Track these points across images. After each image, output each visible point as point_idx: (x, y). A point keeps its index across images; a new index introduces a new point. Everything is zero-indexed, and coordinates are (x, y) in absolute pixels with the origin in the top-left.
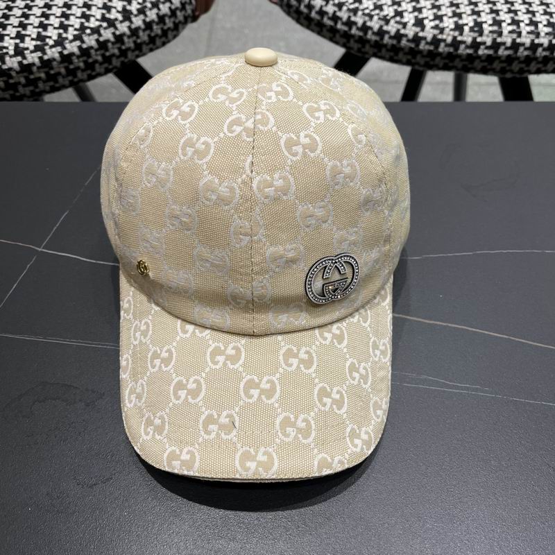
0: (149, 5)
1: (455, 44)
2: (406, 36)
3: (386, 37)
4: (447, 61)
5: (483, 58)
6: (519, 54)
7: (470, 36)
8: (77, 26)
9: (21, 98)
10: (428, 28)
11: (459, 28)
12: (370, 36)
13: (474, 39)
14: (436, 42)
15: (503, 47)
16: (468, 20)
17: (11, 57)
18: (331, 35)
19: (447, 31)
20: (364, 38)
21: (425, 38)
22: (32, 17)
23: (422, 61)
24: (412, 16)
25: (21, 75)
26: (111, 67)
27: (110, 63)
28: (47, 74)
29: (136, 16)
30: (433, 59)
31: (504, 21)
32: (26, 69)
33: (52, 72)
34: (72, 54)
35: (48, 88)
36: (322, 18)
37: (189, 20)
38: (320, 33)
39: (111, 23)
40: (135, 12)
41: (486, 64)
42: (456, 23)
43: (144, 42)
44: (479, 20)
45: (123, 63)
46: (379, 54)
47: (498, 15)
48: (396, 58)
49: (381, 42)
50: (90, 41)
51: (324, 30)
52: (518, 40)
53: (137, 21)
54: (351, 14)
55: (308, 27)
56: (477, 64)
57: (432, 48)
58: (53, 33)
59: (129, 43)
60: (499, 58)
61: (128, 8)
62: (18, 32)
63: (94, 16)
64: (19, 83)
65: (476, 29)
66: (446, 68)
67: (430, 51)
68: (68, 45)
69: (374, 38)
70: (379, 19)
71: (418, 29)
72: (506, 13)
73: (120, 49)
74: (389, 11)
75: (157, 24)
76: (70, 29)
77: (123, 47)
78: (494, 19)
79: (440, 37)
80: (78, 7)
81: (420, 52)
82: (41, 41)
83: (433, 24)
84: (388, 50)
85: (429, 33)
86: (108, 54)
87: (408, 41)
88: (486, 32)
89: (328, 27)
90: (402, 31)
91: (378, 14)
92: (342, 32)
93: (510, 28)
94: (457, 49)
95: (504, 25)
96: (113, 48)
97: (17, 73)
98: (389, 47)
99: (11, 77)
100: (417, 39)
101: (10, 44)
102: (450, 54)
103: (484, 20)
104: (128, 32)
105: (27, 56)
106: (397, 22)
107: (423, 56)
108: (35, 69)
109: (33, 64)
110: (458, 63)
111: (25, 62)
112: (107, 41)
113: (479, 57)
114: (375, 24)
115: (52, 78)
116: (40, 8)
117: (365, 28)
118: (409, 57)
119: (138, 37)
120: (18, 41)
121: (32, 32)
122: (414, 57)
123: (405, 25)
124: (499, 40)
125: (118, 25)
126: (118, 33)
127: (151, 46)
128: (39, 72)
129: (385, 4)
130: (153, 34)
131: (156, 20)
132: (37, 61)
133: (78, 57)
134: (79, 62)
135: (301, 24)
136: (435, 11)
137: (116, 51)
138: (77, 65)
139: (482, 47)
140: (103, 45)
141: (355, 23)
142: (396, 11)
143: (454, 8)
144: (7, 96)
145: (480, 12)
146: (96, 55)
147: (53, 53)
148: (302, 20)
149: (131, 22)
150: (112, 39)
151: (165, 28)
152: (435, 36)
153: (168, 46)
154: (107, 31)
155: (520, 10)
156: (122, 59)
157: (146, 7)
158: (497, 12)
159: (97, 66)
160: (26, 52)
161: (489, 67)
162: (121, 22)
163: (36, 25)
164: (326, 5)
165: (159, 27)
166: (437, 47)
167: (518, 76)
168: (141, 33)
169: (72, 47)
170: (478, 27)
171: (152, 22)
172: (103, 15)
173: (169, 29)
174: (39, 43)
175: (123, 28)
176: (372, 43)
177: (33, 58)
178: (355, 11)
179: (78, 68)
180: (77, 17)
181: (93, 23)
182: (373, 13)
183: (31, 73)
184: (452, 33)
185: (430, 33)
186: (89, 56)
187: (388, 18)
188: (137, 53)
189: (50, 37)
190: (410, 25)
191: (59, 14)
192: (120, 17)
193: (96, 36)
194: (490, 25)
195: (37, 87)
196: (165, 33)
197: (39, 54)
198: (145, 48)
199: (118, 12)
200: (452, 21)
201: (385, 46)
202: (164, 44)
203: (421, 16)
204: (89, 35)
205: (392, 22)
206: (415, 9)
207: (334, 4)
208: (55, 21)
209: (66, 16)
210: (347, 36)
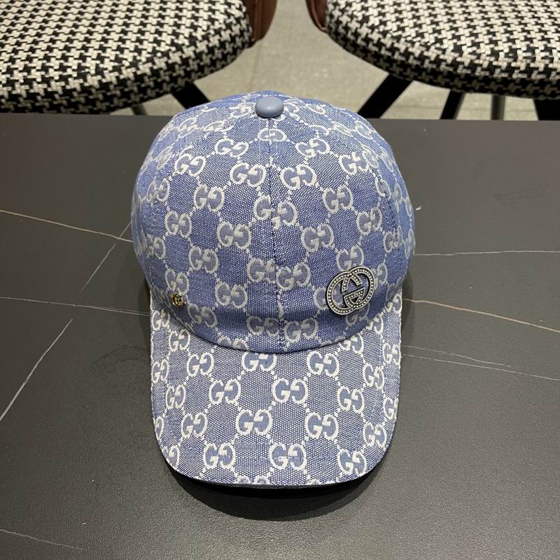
0: (212, 32)
1: (491, 68)
2: (445, 61)
3: (427, 61)
4: (483, 84)
5: (518, 82)
6: (551, 78)
7: (505, 61)
8: (150, 50)
9: (98, 112)
10: (465, 54)
11: (495, 54)
12: (411, 61)
13: (509, 64)
14: (473, 66)
15: (536, 72)
16: (504, 47)
17: (92, 76)
18: (375, 60)
19: (483, 56)
20: (406, 62)
21: (463, 63)
22: (110, 42)
23: (460, 85)
24: (451, 43)
25: (100, 92)
26: (176, 86)
27: (176, 83)
28: (122, 91)
29: (200, 41)
30: (470, 82)
31: (538, 48)
32: (104, 86)
33: (126, 90)
34: (144, 74)
35: (121, 104)
36: (368, 44)
37: (246, 45)
38: (364, 58)
39: (179, 48)
40: (200, 38)
41: (519, 87)
42: (492, 49)
43: (206, 65)
44: (514, 47)
45: (187, 82)
46: (419, 78)
47: (532, 42)
48: (435, 81)
49: (421, 67)
50: (160, 63)
51: (369, 55)
52: (551, 66)
53: (202, 46)
54: (395, 41)
55: (354, 53)
56: (512, 87)
57: (469, 72)
58: (128, 56)
59: (193, 65)
60: (532, 82)
61: (194, 34)
62: (99, 54)
63: (164, 41)
64: (97, 99)
65: (511, 55)
66: (482, 90)
67: (467, 75)
68: (141, 67)
69: (415, 63)
70: (421, 45)
71: (456, 55)
72: (540, 40)
73: (185, 70)
74: (430, 38)
75: (219, 49)
76: (144, 52)
77: (188, 69)
78: (528, 46)
79: (477, 62)
80: (151, 33)
81: (458, 76)
82: (118, 62)
83: (470, 50)
84: (427, 74)
85: (466, 59)
86: (174, 75)
87: (447, 65)
88: (520, 58)
89: (373, 53)
90: (442, 57)
91: (420, 41)
92: (385, 58)
93: (543, 54)
94: (492, 73)
95: (537, 51)
96: (179, 70)
97: (97, 90)
98: (429, 71)
99: (91, 93)
100: (455, 64)
101: (92, 64)
102: (485, 77)
103: (518, 47)
104: (193, 56)
105: (106, 75)
106: (437, 48)
107: (461, 80)
108: (112, 87)
109: (111, 83)
110: (493, 86)
111: (104, 81)
112: (175, 63)
113: (513, 81)
114: (416, 50)
115: (126, 95)
116: (117, 33)
117: (407, 54)
118: (448, 80)
119: (201, 60)
120: (98, 62)
121: (111, 54)
122: (452, 81)
123: (444, 51)
124: (532, 65)
125: (185, 49)
126: (184, 56)
127: (212, 68)
128: (115, 90)
129: (427, 32)
130: (214, 58)
131: (218, 45)
132: (114, 80)
133: (149, 77)
134: (150, 81)
135: (348, 50)
136: (473, 38)
137: (182, 73)
138: (147, 84)
139: (516, 71)
140: (171, 67)
141: (398, 49)
142: (436, 38)
143: (490, 36)
144: (86, 110)
145: (514, 39)
146: (165, 75)
147: (128, 73)
148: (349, 46)
149: (196, 47)
150: (179, 62)
151: (225, 52)
152: (472, 61)
153: (227, 68)
154: (175, 54)
155: (553, 39)
156: (187, 79)
157: (209, 34)
158: (531, 40)
159: (165, 85)
160: (105, 72)
161: (523, 90)
162: (188, 47)
163: (115, 48)
164: (372, 33)
165: (220, 51)
166: (474, 71)
167: (550, 98)
168: (204, 57)
169: (145, 69)
170: (513, 53)
171: (215, 47)
172: (172, 40)
173: (228, 53)
174: (116, 64)
175: (189, 52)
176: (413, 67)
177: (110, 77)
178: (398, 38)
179: (148, 87)
180: (150, 42)
181: (164, 48)
182: (415, 40)
183: (109, 90)
184: (488, 58)
185: (468, 58)
186: (158, 76)
187: (429, 44)
188: (199, 74)
189: (126, 59)
190: (448, 51)
191: (134, 39)
192: (187, 42)
193: (165, 59)
194: (524, 52)
195: (112, 103)
196: (224, 57)
197: (116, 74)
198: (206, 70)
199: (185, 38)
200: (488, 47)
201: (426, 70)
202: (223, 66)
203: (459, 43)
204: (160, 58)
205: (433, 48)
206: (454, 37)
207: (379, 32)
208: (130, 45)
209: (140, 41)
210: (390, 61)
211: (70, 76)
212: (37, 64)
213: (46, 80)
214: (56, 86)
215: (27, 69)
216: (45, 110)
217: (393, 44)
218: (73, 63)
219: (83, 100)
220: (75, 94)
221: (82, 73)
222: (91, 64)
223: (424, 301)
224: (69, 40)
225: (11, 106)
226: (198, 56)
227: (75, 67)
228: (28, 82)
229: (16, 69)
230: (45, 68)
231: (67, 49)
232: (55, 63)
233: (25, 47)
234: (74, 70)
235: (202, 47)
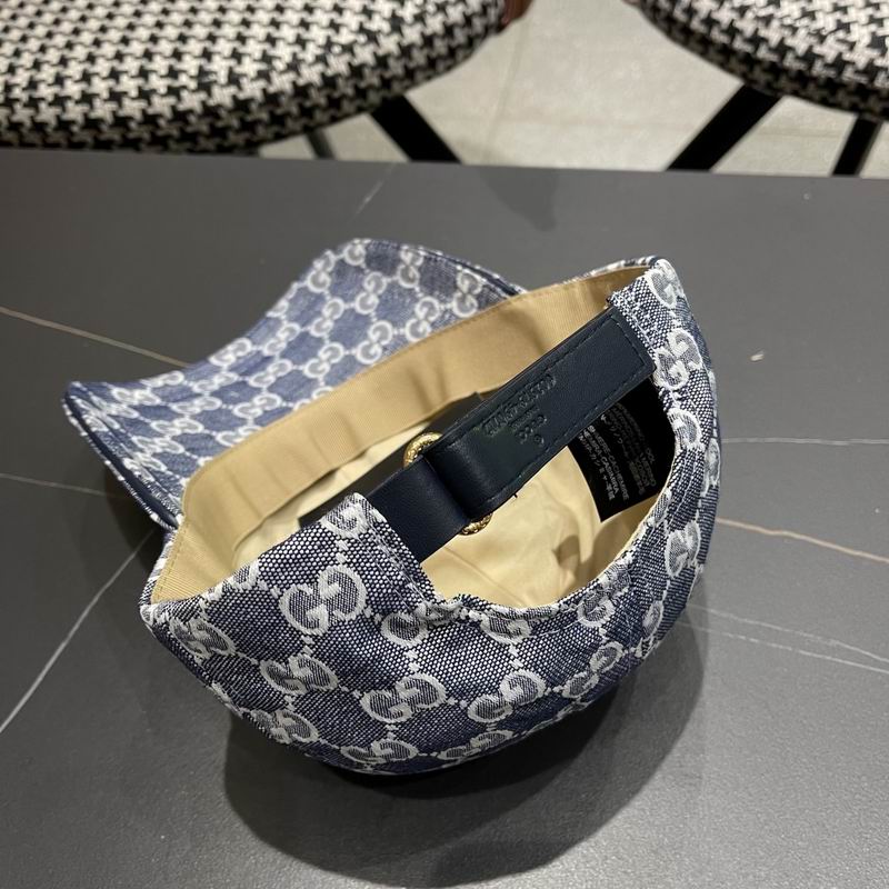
0: (432, 8)
2: (853, 63)
3: (818, 65)
8: (321, 41)
9: (230, 150)
12: (789, 61)
17: (222, 87)
18: (723, 58)
20: (779, 64)
22: (255, 26)
23: (878, 107)
24: (866, 31)
25: (234, 114)
26: (365, 104)
27: (365, 99)
28: (272, 114)
29: (410, 25)
32: (241, 105)
33: (279, 111)
34: (309, 85)
35: (270, 136)
36: (710, 31)
37: (492, 30)
38: (704, 54)
39: (372, 37)
40: (409, 20)
43: (419, 68)
45: (384, 100)
48: (831, 100)
49: (807, 74)
50: (339, 65)
51: (712, 50)
54: (760, 25)
55: (685, 44)
58: (284, 53)
59: (396, 68)
61: (400, 13)
62: (235, 49)
63: (347, 25)
64: (230, 127)
68: (304, 71)
69: (797, 66)
70: (809, 33)
71: (874, 53)
73: (382, 78)
74: (826, 22)
75: (442, 38)
76: (311, 45)
77: (387, 75)
80: (326, 12)
81: (876, 92)
82: (267, 64)
84: (819, 87)
86: (362, 85)
87: (857, 72)
89: (719, 46)
90: (847, 56)
91: (807, 26)
92: (741, 56)
96: (371, 76)
97: (229, 112)
98: (821, 82)
99: (218, 117)
100: (871, 70)
104: (396, 51)
105: (244, 86)
106: (838, 41)
107: (881, 99)
108: (254, 106)
109: (253, 100)
111: (241, 96)
112: (364, 65)
114: (800, 43)
115: (278, 119)
116: (268, 11)
117: (782, 49)
118: (856, 99)
119: (411, 59)
120: (233, 63)
121: (254, 48)
122: (865, 100)
123: (852, 46)
125: (382, 39)
126: (380, 52)
127: (430, 73)
128: (259, 111)
129: (820, 10)
130: (433, 55)
131: (441, 31)
132: (258, 95)
133: (319, 89)
134: (320, 96)
135: (674, 39)
137: (376, 81)
138: (315, 101)
140: (356, 71)
141: (764, 40)
142: (839, 21)
144: (212, 146)
146: (346, 86)
147: (283, 82)
148: (676, 33)
149: (402, 35)
150: (372, 62)
151: (454, 44)
153: (455, 72)
154: (365, 49)
156: (384, 92)
157: (426, 11)
159: (345, 103)
160: (243, 80)
162: (387, 35)
163: (262, 38)
164: (719, 8)
165: (444, 43)
168: (415, 53)
169: (311, 74)
171: (434, 35)
172: (361, 23)
173: (459, 45)
174: (263, 66)
175: (389, 44)
176: (793, 74)
177: (252, 89)
178: (767, 20)
179: (316, 106)
180: (322, 28)
181: (345, 37)
182: (798, 24)
183: (249, 112)
186: (335, 87)
187: (824, 33)
188: (406, 82)
189: (280, 58)
190: (860, 47)
191: (295, 22)
192: (386, 27)
193: (347, 57)
195: (254, 133)
196: (452, 52)
197: (262, 83)
198: (419, 76)
199: (384, 19)
201: (815, 79)
202: (449, 69)
203: (880, 32)
204: (339, 55)
205: (830, 40)
206: (872, 20)
207: (733, 9)
208: (288, 33)
209: (305, 25)
210: (750, 61)
211: (184, 87)
212: (131, 65)
213: (145, 95)
214: (161, 105)
215: (114, 75)
216: (143, 146)
217: (757, 30)
218: (190, 65)
219: (204, 128)
220: (192, 119)
221: (204, 83)
222: (220, 67)
223: (786, 533)
224: (188, 24)
225: (87, 137)
226: (406, 51)
227: (194, 72)
228: (116, 97)
229: (97, 74)
230: (144, 73)
231: (183, 39)
232: (160, 65)
233: (114, 35)
234: (192, 77)
235: (412, 34)
